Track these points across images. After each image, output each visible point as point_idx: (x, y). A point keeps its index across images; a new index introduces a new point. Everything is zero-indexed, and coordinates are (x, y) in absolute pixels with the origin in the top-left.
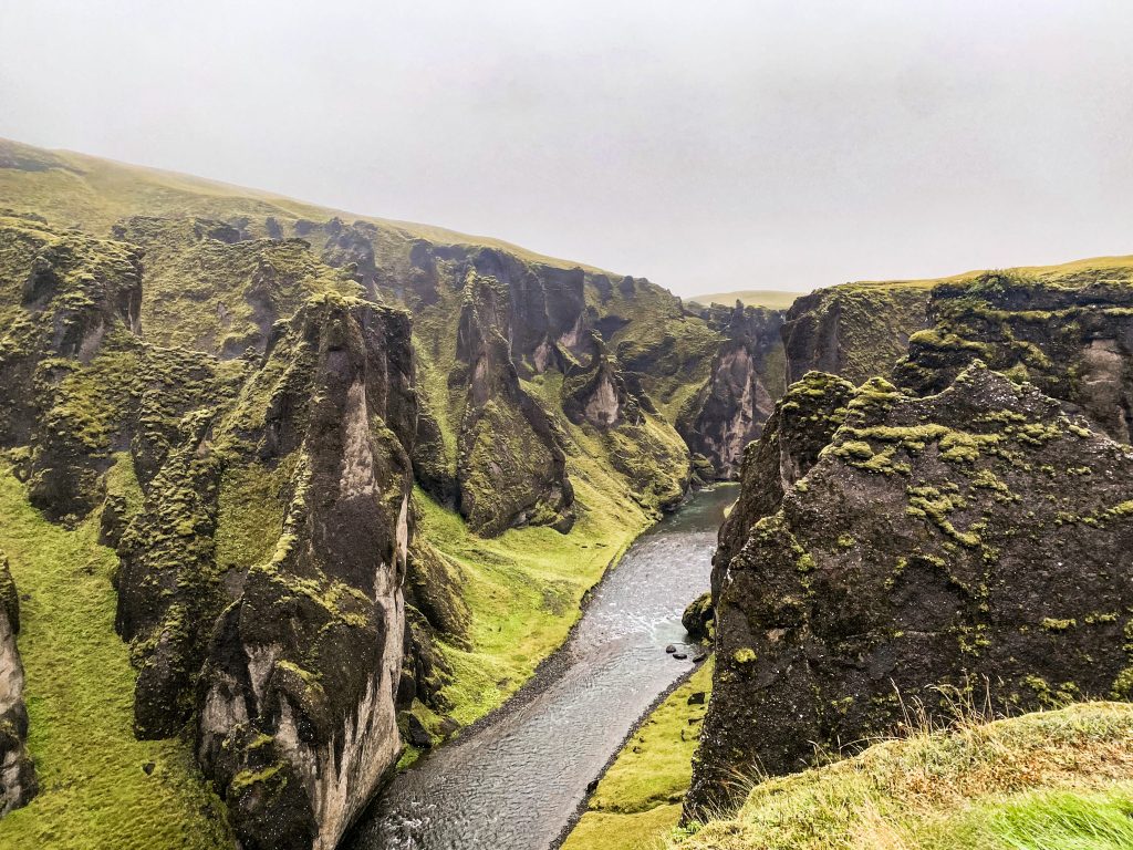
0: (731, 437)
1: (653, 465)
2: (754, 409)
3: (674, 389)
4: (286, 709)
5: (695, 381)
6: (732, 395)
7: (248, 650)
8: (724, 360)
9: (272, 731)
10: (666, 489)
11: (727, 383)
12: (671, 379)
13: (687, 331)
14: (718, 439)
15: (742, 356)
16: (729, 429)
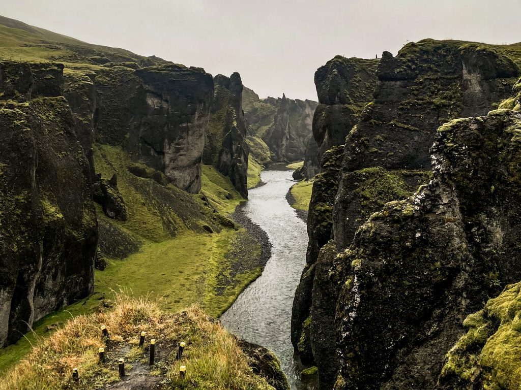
0: (283, 145)
1: (260, 151)
2: (290, 135)
3: (258, 128)
4: (243, 153)
5: (266, 125)
6: (282, 129)
7: (233, 142)
8: (279, 116)
9: (240, 157)
10: (265, 159)
11: (280, 124)
12: (257, 124)
13: (262, 106)
14: (278, 146)
15: (285, 115)
16: (281, 142)
